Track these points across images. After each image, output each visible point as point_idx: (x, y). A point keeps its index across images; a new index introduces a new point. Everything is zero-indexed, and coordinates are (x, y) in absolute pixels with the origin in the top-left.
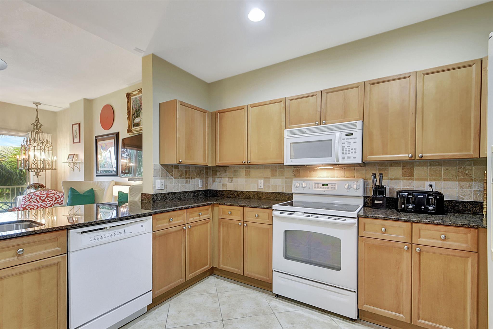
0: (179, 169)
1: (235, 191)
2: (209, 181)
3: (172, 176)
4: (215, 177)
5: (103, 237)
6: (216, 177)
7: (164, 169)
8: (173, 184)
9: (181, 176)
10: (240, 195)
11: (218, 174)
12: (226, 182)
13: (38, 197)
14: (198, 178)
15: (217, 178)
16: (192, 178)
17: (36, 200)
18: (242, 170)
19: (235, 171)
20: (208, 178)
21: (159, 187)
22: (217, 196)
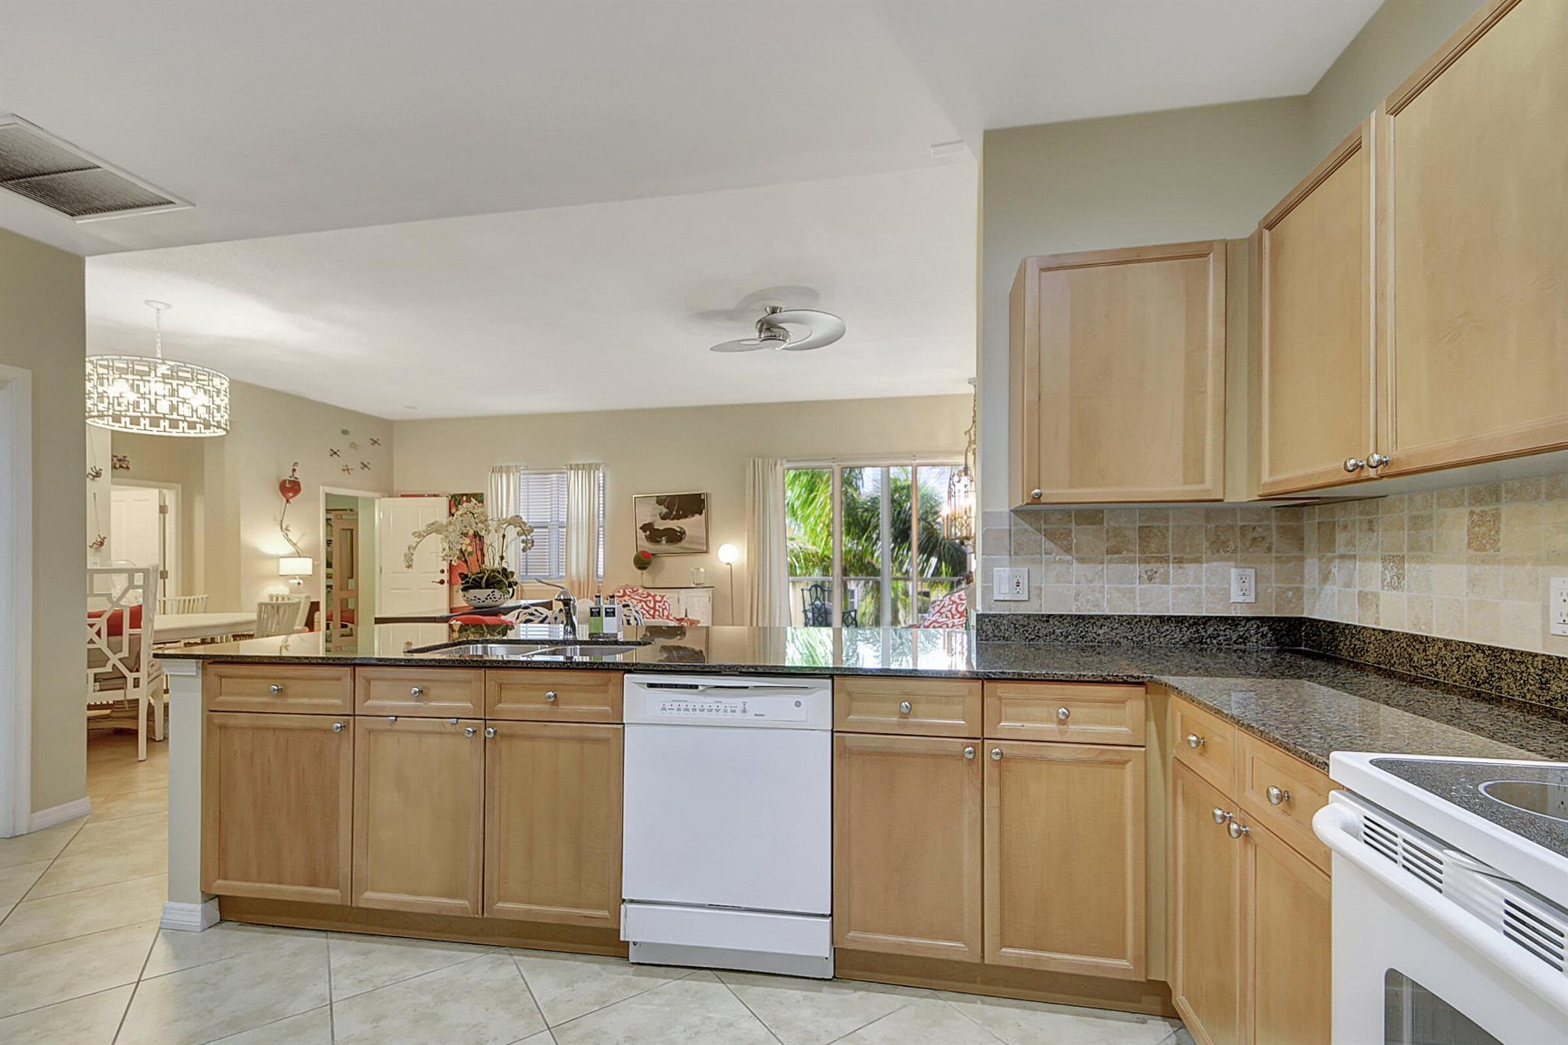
0: (1102, 523)
1: (1415, 637)
2: (1307, 576)
3: (1068, 551)
4: (1330, 555)
5: (690, 707)
6: (1334, 558)
7: (1027, 527)
8: (1074, 585)
9: (1113, 551)
10: (1439, 666)
11: (1341, 537)
12: (1374, 586)
13: (954, 606)
14: (1228, 559)
15: (1337, 561)
16: (1180, 561)
17: (950, 611)
18: (1452, 512)
19: (1417, 523)
20: (1302, 559)
21: (1007, 591)
22: (1333, 659)
